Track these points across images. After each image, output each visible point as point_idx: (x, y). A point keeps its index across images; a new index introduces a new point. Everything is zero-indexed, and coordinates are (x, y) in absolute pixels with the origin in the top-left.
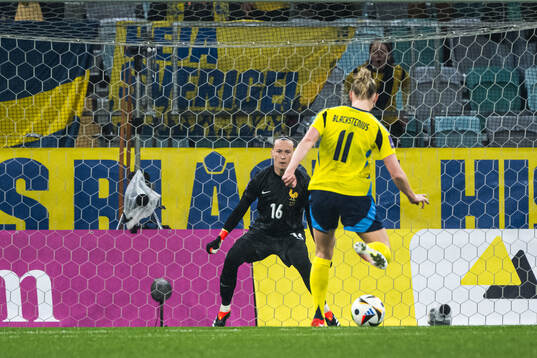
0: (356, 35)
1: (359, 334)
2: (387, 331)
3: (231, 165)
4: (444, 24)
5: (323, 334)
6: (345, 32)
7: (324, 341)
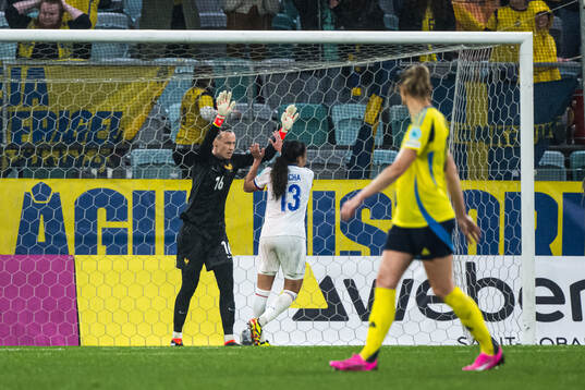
0: (175, 74)
1: (176, 354)
2: (201, 350)
3: (57, 196)
4: (259, 64)
5: (142, 354)
6: (165, 71)
7: (143, 359)
